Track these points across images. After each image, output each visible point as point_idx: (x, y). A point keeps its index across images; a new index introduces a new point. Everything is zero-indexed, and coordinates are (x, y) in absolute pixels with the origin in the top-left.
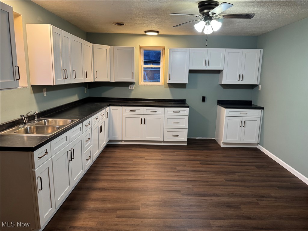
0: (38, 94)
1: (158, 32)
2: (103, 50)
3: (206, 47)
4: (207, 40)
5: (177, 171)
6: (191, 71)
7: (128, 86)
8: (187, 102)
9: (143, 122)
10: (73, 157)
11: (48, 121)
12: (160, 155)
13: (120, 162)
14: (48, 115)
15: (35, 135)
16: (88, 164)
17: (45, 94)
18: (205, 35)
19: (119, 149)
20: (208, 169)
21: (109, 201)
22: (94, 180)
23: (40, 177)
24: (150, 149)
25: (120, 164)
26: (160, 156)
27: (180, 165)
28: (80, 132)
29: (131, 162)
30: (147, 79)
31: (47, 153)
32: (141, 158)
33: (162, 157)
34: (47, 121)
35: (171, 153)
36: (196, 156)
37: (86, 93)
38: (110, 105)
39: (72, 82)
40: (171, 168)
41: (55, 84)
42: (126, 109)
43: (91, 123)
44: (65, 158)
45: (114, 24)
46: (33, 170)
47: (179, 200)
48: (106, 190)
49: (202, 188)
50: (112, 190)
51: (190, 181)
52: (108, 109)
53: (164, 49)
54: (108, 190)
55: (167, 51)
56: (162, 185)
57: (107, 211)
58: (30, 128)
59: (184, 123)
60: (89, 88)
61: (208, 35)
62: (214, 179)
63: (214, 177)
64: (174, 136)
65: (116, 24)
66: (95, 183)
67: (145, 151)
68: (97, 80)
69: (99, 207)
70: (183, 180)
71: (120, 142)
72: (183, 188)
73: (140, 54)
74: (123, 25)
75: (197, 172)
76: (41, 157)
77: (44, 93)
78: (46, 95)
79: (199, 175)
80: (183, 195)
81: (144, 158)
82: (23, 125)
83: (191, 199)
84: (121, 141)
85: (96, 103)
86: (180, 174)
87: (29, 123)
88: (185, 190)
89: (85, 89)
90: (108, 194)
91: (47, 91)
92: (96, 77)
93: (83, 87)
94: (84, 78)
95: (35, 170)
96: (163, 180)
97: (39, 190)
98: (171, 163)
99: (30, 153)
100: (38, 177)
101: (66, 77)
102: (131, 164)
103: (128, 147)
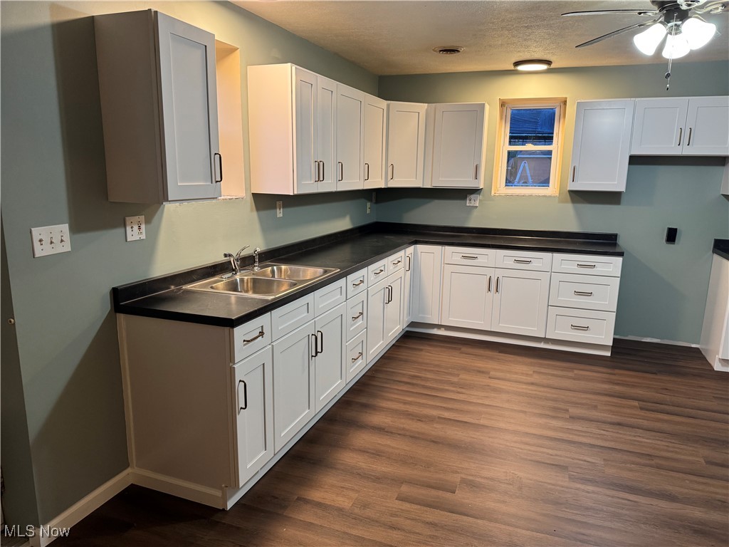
0: (265, 213)
1: (548, 62)
2: (412, 114)
3: (668, 93)
4: (668, 75)
5: (570, 417)
6: (635, 160)
7: (465, 198)
8: (620, 241)
9: (494, 285)
10: (319, 350)
11: (280, 270)
12: (531, 372)
13: (429, 375)
14: (283, 257)
15: (250, 295)
16: (356, 370)
17: (280, 213)
18: (665, 63)
19: (431, 345)
20: (658, 425)
21: (389, 458)
22: (366, 406)
23: (243, 382)
24: (506, 355)
25: (426, 379)
26: (531, 375)
27: (582, 404)
28: (339, 296)
29: (455, 379)
30: (530, 180)
31: (262, 334)
32: (479, 372)
33: (536, 378)
34: (277, 269)
35: (562, 370)
36: (634, 386)
37: (370, 213)
38: (416, 242)
39: (334, 190)
40: (555, 409)
41: (296, 193)
42: (454, 253)
43: (366, 281)
44: (303, 348)
45: (435, 51)
46: (231, 364)
47: (558, 488)
48: (387, 432)
49: (631, 470)
50: (399, 434)
51: (602, 447)
52: (410, 249)
53: (565, 102)
54: (392, 433)
55: (571, 110)
56: (523, 447)
57: (378, 479)
58: (242, 280)
59: (608, 297)
60: (377, 202)
61: (673, 60)
62: (672, 452)
63: (674, 447)
64: (575, 327)
65: (440, 51)
66: (366, 412)
67: (491, 358)
68: (392, 184)
69: (364, 467)
70: (581, 443)
71: (435, 329)
72: (576, 461)
73: (501, 118)
74: (458, 51)
75: (625, 428)
76: (248, 341)
77: (278, 210)
78: (281, 215)
79: (630, 435)
80: (572, 478)
81: (488, 373)
82: (230, 275)
83: (593, 492)
84: (439, 326)
85: (387, 237)
86: (577, 426)
87: (242, 272)
88: (581, 468)
89: (369, 205)
90: (389, 443)
91: (284, 206)
92: (390, 177)
93: (363, 201)
94: (362, 179)
95: (235, 366)
96: (527, 434)
97: (241, 408)
98: (555, 396)
99: (227, 329)
100: (240, 381)
101: (320, 177)
102: (452, 383)
103: (453, 343)
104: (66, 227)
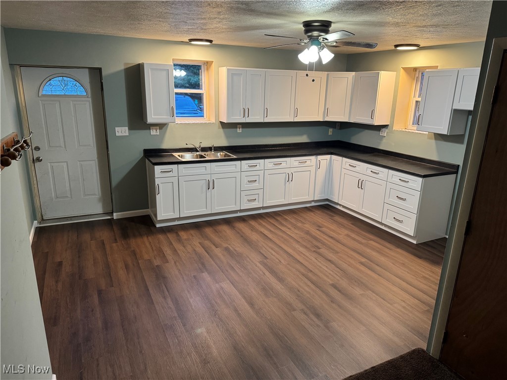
0: (228, 130)
16: (251, 206)
28: (234, 169)
42: (346, 163)
59: (413, 203)
60: (341, 128)
68: (328, 119)
73: (413, 79)
77: (238, 129)
78: (241, 131)
89: (331, 130)
91: (243, 128)
93: (324, 127)
100: (158, 184)
104: (127, 128)
